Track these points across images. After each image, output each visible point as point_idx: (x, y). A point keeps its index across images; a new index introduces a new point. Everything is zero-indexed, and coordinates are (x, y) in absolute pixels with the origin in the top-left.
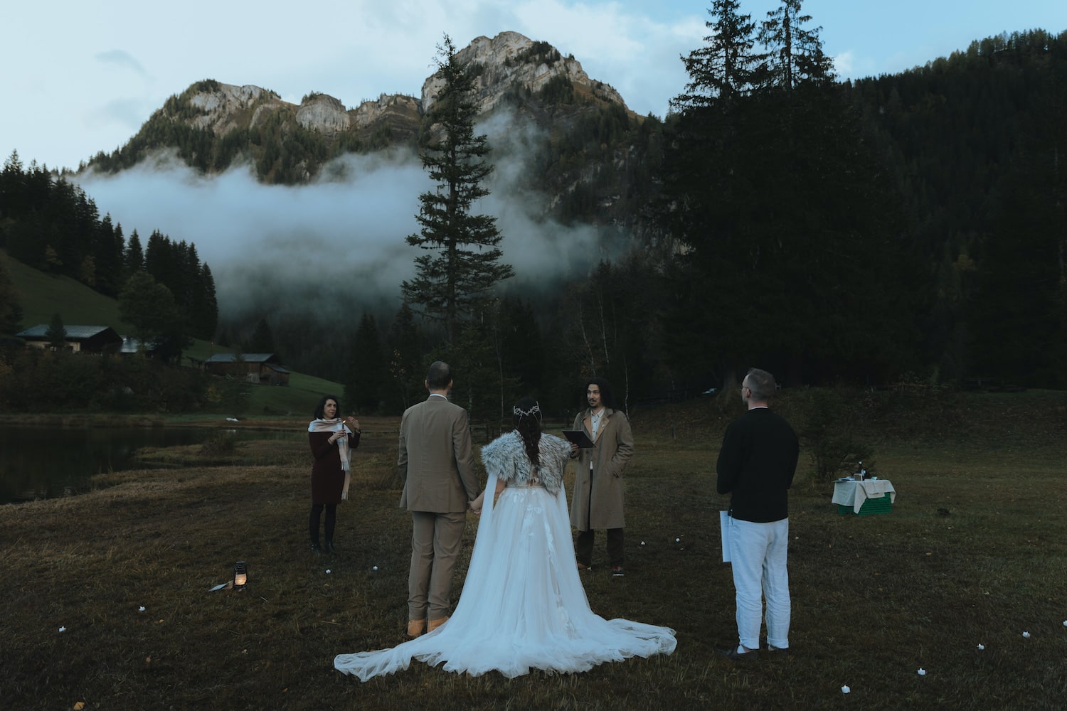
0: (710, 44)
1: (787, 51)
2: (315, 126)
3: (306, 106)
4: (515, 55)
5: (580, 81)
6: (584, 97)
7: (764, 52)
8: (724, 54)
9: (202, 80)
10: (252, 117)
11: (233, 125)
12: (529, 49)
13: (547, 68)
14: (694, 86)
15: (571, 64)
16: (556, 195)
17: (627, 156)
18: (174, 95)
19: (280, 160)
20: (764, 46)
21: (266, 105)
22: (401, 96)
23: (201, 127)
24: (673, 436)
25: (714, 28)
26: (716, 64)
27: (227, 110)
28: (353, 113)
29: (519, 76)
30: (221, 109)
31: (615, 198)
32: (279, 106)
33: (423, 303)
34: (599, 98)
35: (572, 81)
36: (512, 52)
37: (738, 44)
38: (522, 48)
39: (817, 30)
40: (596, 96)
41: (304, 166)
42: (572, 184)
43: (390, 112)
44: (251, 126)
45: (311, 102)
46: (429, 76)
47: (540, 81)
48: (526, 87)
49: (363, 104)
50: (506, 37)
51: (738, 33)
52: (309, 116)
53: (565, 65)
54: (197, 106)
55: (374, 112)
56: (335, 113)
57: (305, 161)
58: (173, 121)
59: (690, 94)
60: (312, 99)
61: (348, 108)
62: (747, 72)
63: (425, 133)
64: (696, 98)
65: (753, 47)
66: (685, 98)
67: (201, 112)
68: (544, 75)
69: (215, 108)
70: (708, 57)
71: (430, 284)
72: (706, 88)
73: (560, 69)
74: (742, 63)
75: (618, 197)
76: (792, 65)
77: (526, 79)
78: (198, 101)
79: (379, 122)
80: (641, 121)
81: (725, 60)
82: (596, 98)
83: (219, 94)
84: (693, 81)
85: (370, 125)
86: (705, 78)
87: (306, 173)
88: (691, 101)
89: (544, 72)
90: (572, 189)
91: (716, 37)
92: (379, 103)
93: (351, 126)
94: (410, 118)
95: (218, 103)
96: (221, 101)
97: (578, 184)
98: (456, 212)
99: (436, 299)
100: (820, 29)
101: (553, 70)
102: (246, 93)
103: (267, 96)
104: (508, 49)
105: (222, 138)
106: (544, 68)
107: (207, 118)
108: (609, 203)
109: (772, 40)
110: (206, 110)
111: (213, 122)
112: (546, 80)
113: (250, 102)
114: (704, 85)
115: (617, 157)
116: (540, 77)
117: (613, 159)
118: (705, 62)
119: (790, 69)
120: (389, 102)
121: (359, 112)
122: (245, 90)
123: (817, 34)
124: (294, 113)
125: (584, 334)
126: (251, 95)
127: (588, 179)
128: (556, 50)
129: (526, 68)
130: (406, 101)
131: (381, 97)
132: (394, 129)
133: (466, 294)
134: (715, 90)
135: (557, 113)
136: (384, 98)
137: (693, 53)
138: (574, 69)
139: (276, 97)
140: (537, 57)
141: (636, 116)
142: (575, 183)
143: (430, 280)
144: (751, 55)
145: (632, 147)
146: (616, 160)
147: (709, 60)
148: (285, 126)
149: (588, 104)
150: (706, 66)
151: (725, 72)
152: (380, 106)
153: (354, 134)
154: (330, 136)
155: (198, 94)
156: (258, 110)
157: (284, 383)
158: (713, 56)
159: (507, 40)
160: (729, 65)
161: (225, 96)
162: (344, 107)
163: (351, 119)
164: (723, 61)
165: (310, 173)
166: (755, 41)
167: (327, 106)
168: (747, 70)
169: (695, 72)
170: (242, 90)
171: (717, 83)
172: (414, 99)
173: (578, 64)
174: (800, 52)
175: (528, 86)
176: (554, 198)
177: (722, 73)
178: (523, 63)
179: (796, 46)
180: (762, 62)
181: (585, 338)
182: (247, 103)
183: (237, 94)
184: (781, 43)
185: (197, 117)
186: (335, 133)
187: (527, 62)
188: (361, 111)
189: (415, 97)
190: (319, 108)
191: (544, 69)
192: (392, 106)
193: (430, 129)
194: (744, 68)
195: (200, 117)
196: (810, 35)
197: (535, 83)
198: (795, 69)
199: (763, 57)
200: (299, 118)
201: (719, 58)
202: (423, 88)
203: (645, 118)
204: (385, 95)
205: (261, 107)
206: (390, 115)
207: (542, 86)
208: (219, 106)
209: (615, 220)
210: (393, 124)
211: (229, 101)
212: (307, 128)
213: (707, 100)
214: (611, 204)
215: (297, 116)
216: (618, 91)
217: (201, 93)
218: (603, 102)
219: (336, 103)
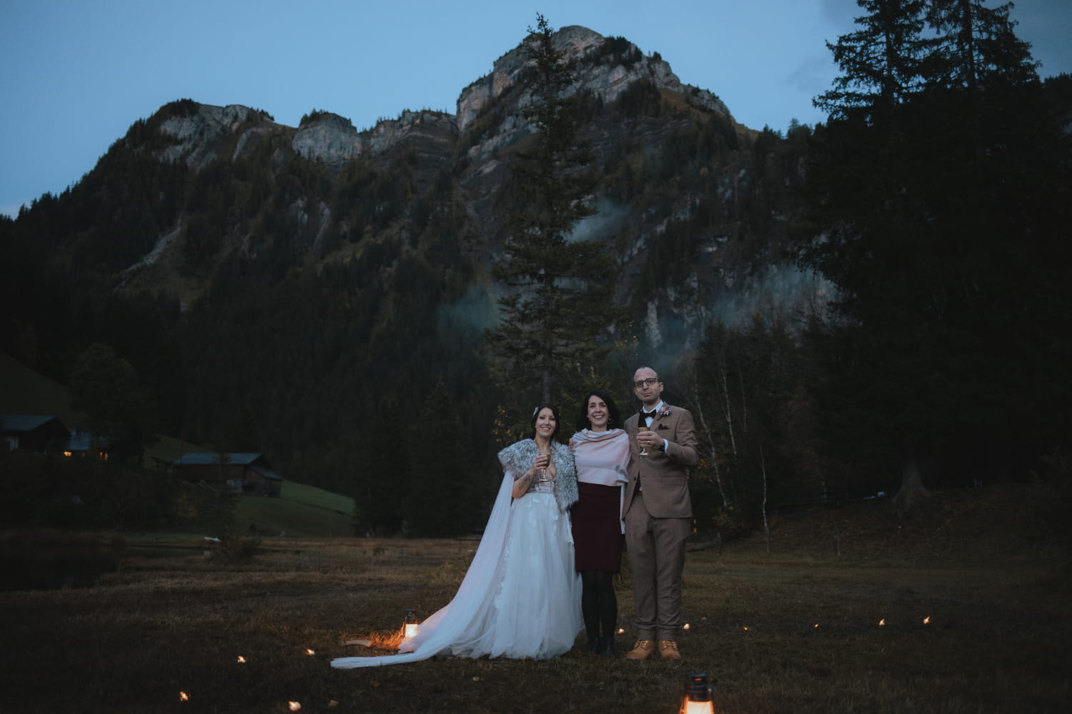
0: (864, 28)
1: (965, 36)
2: (317, 154)
3: (305, 128)
4: (581, 55)
5: (670, 87)
6: (675, 108)
7: (938, 37)
8: (884, 39)
9: (176, 100)
10: (236, 144)
11: (212, 156)
12: (600, 47)
13: (625, 72)
14: (845, 81)
15: (657, 65)
16: (639, 237)
17: (736, 184)
18: (141, 120)
19: (271, 199)
20: (935, 29)
21: (255, 129)
22: (429, 112)
23: (172, 160)
24: (836, 550)
25: (868, 6)
26: (874, 53)
27: (205, 137)
28: (366, 135)
29: (587, 82)
30: (197, 137)
31: (720, 240)
32: (270, 129)
33: (511, 357)
34: (696, 108)
35: (659, 86)
36: (577, 52)
37: (902, 26)
38: (591, 46)
39: (1006, 8)
40: (692, 106)
41: (301, 205)
42: (661, 223)
43: (414, 133)
44: (235, 157)
45: (313, 123)
46: (467, 85)
47: (615, 88)
48: (597, 96)
49: (380, 123)
50: (568, 33)
51: (902, 14)
52: (309, 142)
53: (649, 66)
54: (168, 133)
55: (393, 135)
56: (344, 137)
57: (302, 200)
58: (138, 153)
59: (841, 91)
60: (315, 119)
61: (359, 130)
62: (917, 61)
63: (461, 159)
64: (850, 96)
65: (923, 30)
66: (834, 96)
67: (173, 140)
68: (618, 80)
69: (190, 135)
70: (862, 43)
71: (520, 332)
72: (861, 83)
73: (642, 71)
74: (909, 50)
75: (725, 240)
76: (975, 53)
77: (595, 85)
78: (169, 127)
79: (401, 145)
80: (754, 138)
81: (885, 47)
82: (691, 109)
83: (196, 118)
84: (844, 74)
85: (387, 151)
86: (861, 69)
87: (303, 215)
88: (843, 99)
89: (621, 76)
90: (661, 228)
91: (871, 19)
92: (401, 122)
93: (364, 152)
94: (441, 140)
95: (194, 129)
96: (198, 127)
97: (669, 222)
98: (554, 238)
99: (527, 351)
100: (1010, 6)
101: (632, 73)
102: (230, 115)
103: (257, 118)
104: (572, 48)
105: (197, 172)
106: (620, 71)
107: (179, 148)
108: (712, 247)
109: (946, 22)
110: (179, 137)
111: (188, 153)
112: (623, 86)
113: (235, 127)
114: (858, 80)
115: (723, 184)
116: (615, 83)
117: (717, 188)
118: (858, 50)
119: (972, 58)
120: (413, 120)
121: (375, 134)
122: (229, 111)
123: (1005, 12)
124: (290, 138)
125: (701, 415)
126: (236, 117)
127: (683, 215)
128: (636, 48)
129: (596, 72)
130: (435, 118)
131: (404, 113)
132: (420, 155)
133: (567, 345)
134: (876, 85)
135: (639, 128)
136: (407, 115)
137: (843, 39)
138: (660, 70)
139: (268, 119)
140: (611, 57)
141: (748, 131)
142: (665, 221)
143: (519, 325)
144: (921, 39)
145: (743, 172)
146: (721, 190)
147: (864, 48)
148: (277, 155)
149: (682, 116)
150: (861, 54)
151: (886, 62)
152: (401, 126)
153: (367, 163)
154: (335, 167)
155: (170, 118)
156: (244, 136)
157: (274, 493)
158: (869, 42)
159: (571, 37)
160: (890, 52)
161: (203, 120)
162: (355, 128)
163: (363, 144)
164: (882, 48)
165: (308, 215)
166: (925, 22)
167: (333, 127)
168: (917, 58)
169: (847, 62)
170: (224, 111)
171: (877, 77)
172: (447, 115)
173: (667, 65)
174: (985, 36)
175: (599, 94)
176: (637, 241)
177: (883, 63)
178: (592, 65)
179: (977, 29)
180: (935, 48)
181: (702, 420)
182: (230, 128)
183: (218, 117)
184: (957, 25)
185: (167, 146)
186: (342, 162)
187: (598, 64)
188: (377, 132)
189: (448, 112)
190: (322, 130)
191: (619, 73)
192: (417, 126)
193: (467, 153)
194: (912, 57)
195: (171, 147)
196: (997, 14)
197: (607, 91)
198: (978, 57)
199: (936, 42)
200: (296, 145)
201: (877, 44)
202: (459, 102)
203: (759, 133)
204: (409, 111)
205: (249, 132)
206: (415, 137)
207: (618, 94)
208: (195, 132)
209: (721, 270)
210: (417, 148)
211: (208, 125)
212: (307, 157)
213: (866, 98)
214: (715, 249)
215: (294, 141)
216: (722, 99)
217: (173, 118)
218: (701, 114)
219: (344, 124)
